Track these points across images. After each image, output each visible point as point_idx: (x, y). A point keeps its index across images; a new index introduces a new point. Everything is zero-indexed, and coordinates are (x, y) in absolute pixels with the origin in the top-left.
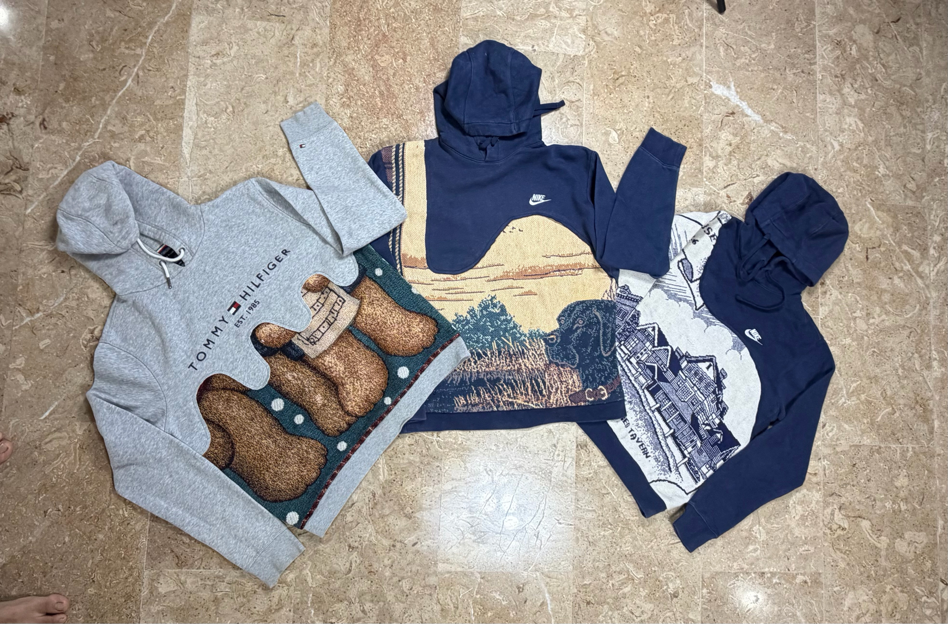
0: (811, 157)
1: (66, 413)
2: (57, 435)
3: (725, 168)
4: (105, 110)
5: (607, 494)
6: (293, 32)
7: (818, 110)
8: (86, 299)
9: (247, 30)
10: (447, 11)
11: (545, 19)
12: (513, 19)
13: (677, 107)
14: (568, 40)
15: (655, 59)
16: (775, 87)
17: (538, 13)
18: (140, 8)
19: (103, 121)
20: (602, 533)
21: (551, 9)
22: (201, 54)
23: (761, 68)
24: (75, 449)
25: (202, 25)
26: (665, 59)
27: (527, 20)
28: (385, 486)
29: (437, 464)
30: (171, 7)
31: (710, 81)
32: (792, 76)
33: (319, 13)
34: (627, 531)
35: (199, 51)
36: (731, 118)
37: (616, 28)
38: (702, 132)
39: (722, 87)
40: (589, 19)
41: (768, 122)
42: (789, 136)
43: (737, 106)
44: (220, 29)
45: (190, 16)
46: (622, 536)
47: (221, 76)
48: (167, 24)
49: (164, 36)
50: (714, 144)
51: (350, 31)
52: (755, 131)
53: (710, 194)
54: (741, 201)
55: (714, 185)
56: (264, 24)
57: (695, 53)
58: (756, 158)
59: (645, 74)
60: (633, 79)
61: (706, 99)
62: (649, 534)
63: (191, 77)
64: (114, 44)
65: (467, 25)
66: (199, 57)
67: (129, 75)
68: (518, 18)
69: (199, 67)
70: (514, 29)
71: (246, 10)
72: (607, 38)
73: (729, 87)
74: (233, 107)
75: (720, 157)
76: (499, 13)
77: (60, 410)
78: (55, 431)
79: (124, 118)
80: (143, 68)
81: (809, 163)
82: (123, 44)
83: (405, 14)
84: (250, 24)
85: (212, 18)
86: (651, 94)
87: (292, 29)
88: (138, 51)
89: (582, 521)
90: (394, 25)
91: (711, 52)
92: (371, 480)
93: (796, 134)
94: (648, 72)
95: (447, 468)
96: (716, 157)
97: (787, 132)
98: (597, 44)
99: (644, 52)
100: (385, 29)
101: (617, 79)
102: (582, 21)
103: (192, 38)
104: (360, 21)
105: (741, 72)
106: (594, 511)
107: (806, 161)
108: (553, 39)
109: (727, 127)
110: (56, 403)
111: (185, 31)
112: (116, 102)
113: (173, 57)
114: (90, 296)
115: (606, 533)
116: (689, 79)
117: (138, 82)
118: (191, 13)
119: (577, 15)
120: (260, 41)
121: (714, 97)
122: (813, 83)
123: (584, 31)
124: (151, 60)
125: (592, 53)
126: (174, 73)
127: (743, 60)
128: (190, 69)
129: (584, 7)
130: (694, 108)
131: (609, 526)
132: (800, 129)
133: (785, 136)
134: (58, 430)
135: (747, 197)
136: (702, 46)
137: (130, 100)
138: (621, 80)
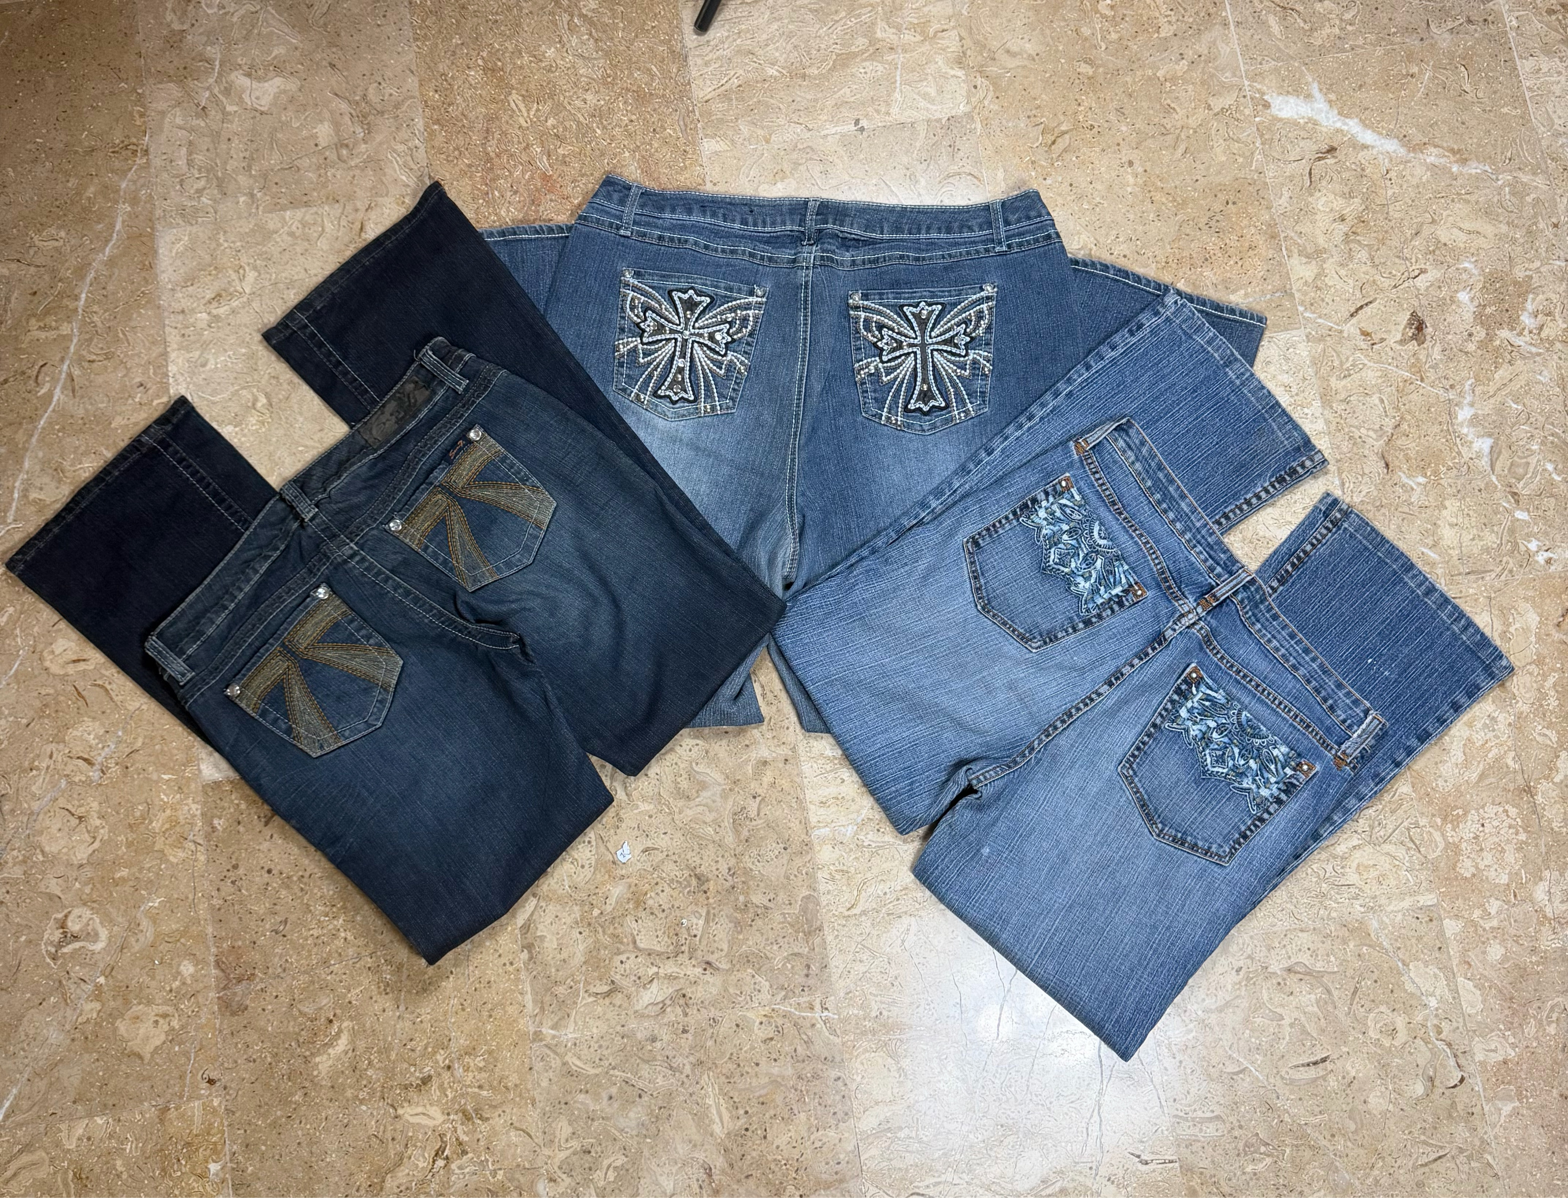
0: (1537, 201)
1: (36, 1109)
2: (25, 1159)
3: (1343, 272)
4: (19, 461)
5: (1241, 1072)
6: (360, 215)
7: (1528, 95)
8: (41, 858)
9: (268, 235)
10: (664, 95)
11: (871, 58)
12: (804, 77)
13: (1202, 167)
14: (929, 90)
15: (1129, 79)
16: (1415, 70)
17: (853, 49)
18: (56, 244)
19: (17, 484)
20: (1249, 1169)
21: (879, 35)
22: (186, 303)
23: (1371, 37)
24: (66, 1185)
25: (180, 247)
26: (1150, 72)
27: (833, 68)
28: (729, 1145)
29: (834, 1073)
30: (113, 225)
31: (1263, 94)
32: (1447, 35)
33: (405, 165)
34: (1308, 1154)
35: (182, 300)
36: (1330, 161)
37: (1026, 37)
38: (1269, 208)
39: (1292, 100)
40: (963, 34)
41: (1418, 148)
42: (1474, 168)
43: (1338, 131)
44: (213, 245)
45: (152, 236)
46: (1299, 1168)
47: (232, 339)
48: (111, 262)
49: (110, 287)
50: (1306, 227)
51: (474, 187)
52: (1392, 174)
53: (1322, 339)
54: (1399, 337)
55: (1327, 317)
56: (299, 213)
57: (1214, 42)
58: (1409, 233)
59: (1112, 117)
60: (1089, 135)
61: (1262, 135)
62: (1362, 1152)
63: (173, 356)
64: (14, 327)
65: (710, 114)
66: (183, 312)
67: (55, 380)
68: (814, 71)
69: (187, 332)
70: (809, 97)
71: (259, 195)
72: (1011, 63)
73: (1309, 96)
74: (267, 396)
75: (1325, 251)
76: (772, 71)
77: (25, 1104)
78: (21, 1152)
79: (59, 469)
80: (80, 360)
81: (1535, 216)
82: (33, 321)
83: (579, 122)
84: (272, 222)
85: (194, 229)
86: (1135, 156)
87: (357, 210)
88: (65, 329)
89: (1196, 1147)
90: (560, 151)
91: (1249, 34)
92: (697, 1138)
93: (1490, 159)
94: (1120, 111)
95: (859, 1079)
96: (1316, 255)
97: (1466, 160)
98: (995, 81)
99: (1101, 70)
100: (543, 163)
101: (1054, 143)
102: (951, 42)
103: (164, 277)
104: (489, 160)
105: (1329, 58)
106: (1218, 1118)
107: (1528, 211)
108: (897, 95)
109: (1324, 183)
110: (15, 1091)
111: (148, 267)
112: (38, 441)
113: (133, 324)
114: (47, 849)
115: (1260, 1167)
116: (1212, 101)
117: (73, 391)
118: (152, 228)
119: (936, 32)
120: (299, 250)
121: (1279, 125)
122: (1499, 41)
123: (960, 62)
124: (91, 339)
125: (986, 103)
126: (139, 355)
127: (1327, 30)
128: (168, 339)
129: (950, 11)
130: (1241, 160)
131: (1263, 1149)
132: (1494, 146)
133: (1465, 170)
134: (27, 1148)
135: (1410, 324)
136: (1226, 25)
137: (63, 429)
138: (1061, 144)
